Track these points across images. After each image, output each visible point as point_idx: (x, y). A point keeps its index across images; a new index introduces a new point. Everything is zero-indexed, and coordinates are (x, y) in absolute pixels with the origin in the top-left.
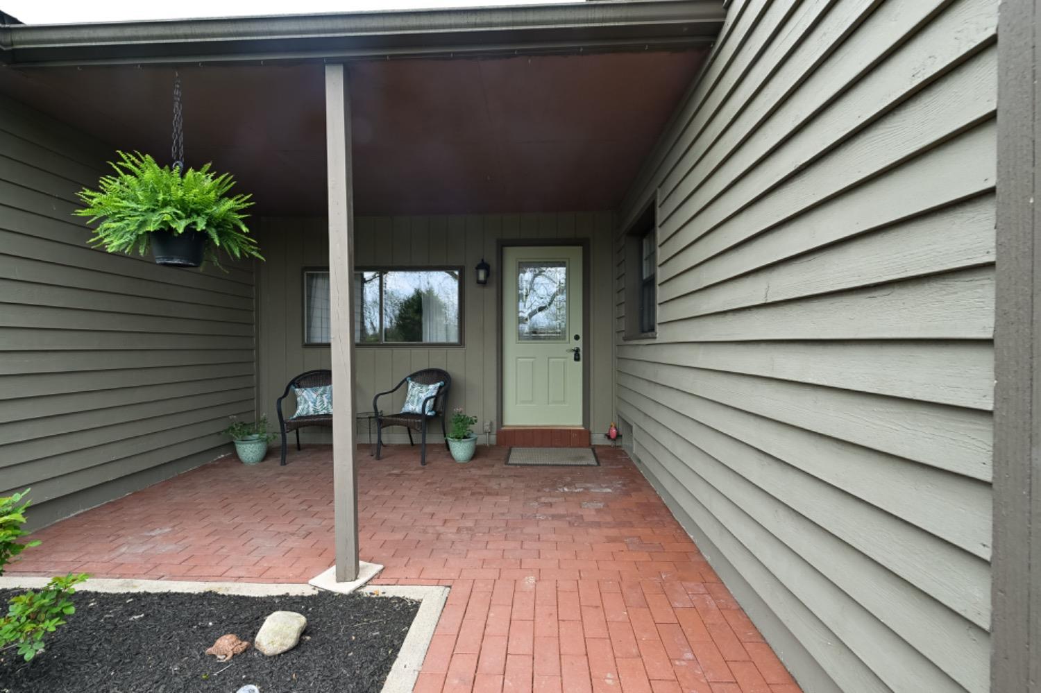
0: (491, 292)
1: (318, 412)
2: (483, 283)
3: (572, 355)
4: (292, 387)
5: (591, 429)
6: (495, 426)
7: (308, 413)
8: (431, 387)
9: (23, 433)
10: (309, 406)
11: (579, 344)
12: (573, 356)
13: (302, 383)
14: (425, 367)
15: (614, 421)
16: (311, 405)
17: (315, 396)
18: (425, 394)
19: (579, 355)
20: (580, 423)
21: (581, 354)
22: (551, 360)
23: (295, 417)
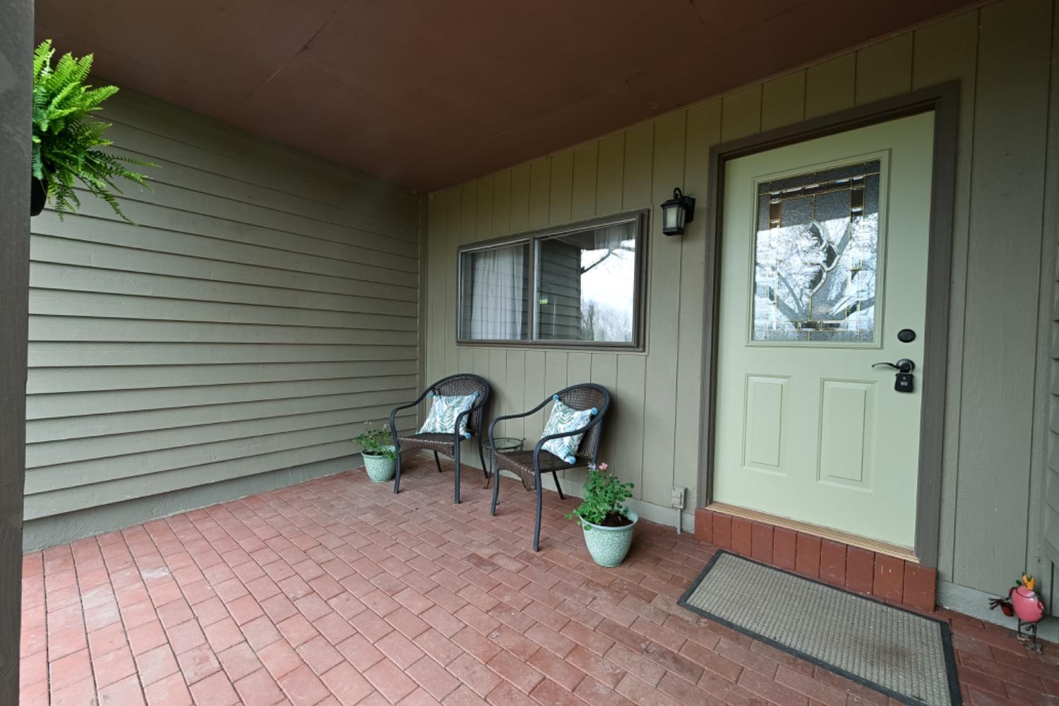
0: (696, 250)
1: (446, 429)
2: (679, 232)
3: (892, 376)
4: (431, 393)
5: (944, 567)
6: (693, 500)
7: (434, 429)
8: (577, 414)
9: (99, 427)
10: (436, 421)
11: (915, 352)
12: (894, 379)
13: (444, 389)
14: (585, 380)
15: (1032, 570)
16: (439, 419)
17: (445, 407)
18: (564, 426)
19: (911, 379)
20: (909, 541)
21: (918, 376)
22: (829, 386)
23: (421, 432)
